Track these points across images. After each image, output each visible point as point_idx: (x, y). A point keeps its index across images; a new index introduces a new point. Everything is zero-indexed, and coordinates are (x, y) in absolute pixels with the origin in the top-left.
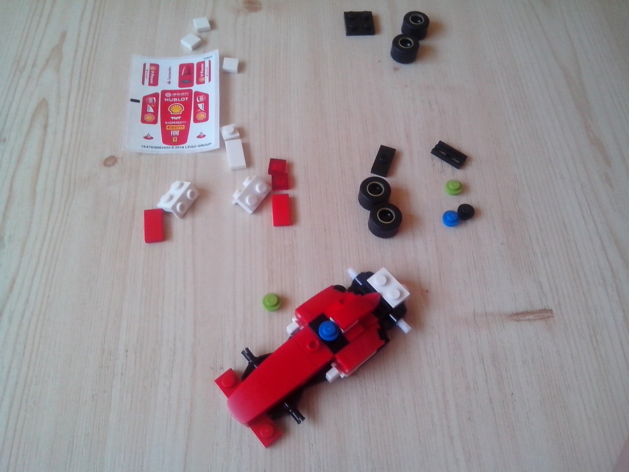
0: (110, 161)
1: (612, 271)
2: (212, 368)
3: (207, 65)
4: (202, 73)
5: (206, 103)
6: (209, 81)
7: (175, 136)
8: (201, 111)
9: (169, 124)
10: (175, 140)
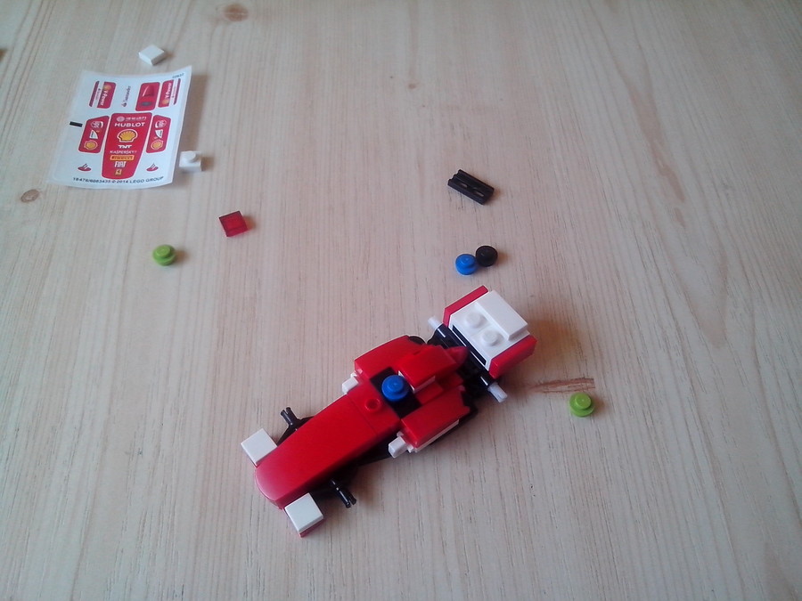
0: (30, 196)
1: (678, 329)
2: (126, 453)
3: (175, 84)
4: (167, 93)
5: (166, 130)
6: (175, 102)
7: (121, 168)
8: (159, 138)
9: (115, 154)
10: (118, 172)
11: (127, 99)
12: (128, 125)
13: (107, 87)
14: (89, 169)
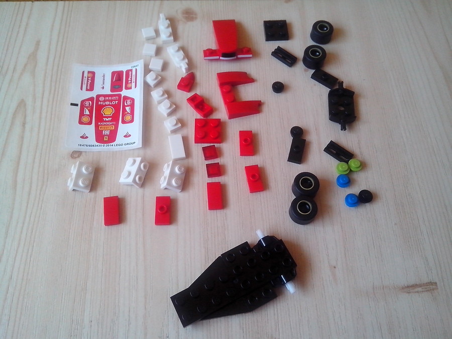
3: (134, 73)
4: (129, 79)
5: (132, 106)
6: (136, 87)
7: (107, 135)
8: (128, 113)
9: (102, 125)
10: (106, 139)
11: (104, 83)
12: (107, 103)
13: (90, 75)
14: (87, 137)
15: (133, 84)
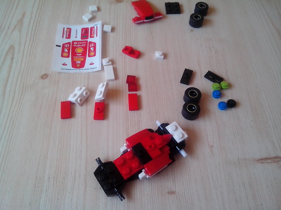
0: (45, 76)
3: (95, 28)
4: (93, 32)
5: (95, 47)
6: (97, 36)
7: (79, 64)
8: (92, 51)
9: (75, 58)
10: (78, 66)
11: (77, 35)
12: (79, 46)
13: (68, 30)
14: (66, 65)
15: (95, 35)
